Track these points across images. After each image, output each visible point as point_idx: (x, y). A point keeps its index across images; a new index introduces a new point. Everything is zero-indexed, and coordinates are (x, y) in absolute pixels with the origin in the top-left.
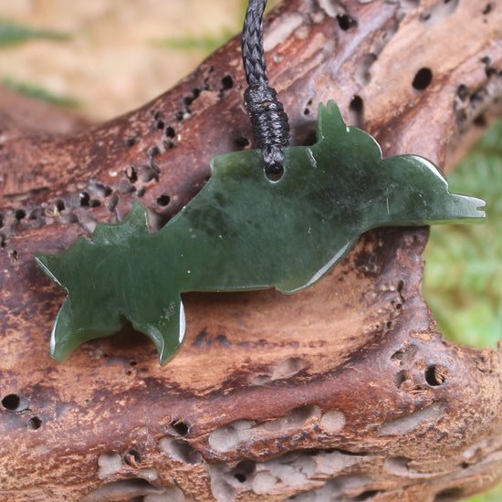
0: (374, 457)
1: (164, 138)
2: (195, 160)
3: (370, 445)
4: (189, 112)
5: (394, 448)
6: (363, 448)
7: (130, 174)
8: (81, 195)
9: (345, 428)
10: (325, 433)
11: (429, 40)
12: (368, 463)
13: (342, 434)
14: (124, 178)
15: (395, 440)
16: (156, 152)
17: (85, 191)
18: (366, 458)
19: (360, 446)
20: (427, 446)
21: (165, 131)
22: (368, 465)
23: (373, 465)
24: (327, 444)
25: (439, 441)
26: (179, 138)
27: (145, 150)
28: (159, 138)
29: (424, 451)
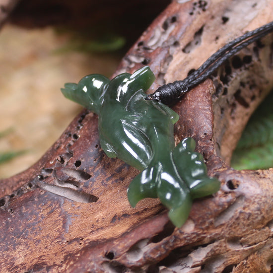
0: (219, 241)
1: (73, 139)
2: (88, 141)
3: (213, 234)
4: (82, 125)
5: (227, 232)
6: (210, 237)
7: (59, 159)
8: (39, 177)
9: (196, 227)
10: (186, 234)
11: (190, 58)
12: (217, 246)
13: (196, 231)
14: (57, 162)
15: (225, 227)
16: (70, 145)
17: (40, 174)
18: (215, 244)
19: (209, 236)
20: (244, 225)
21: (72, 137)
22: (218, 248)
23: (221, 246)
24: (190, 240)
25: (248, 219)
26: (79, 136)
27: (65, 147)
28: (70, 140)
29: (244, 228)
